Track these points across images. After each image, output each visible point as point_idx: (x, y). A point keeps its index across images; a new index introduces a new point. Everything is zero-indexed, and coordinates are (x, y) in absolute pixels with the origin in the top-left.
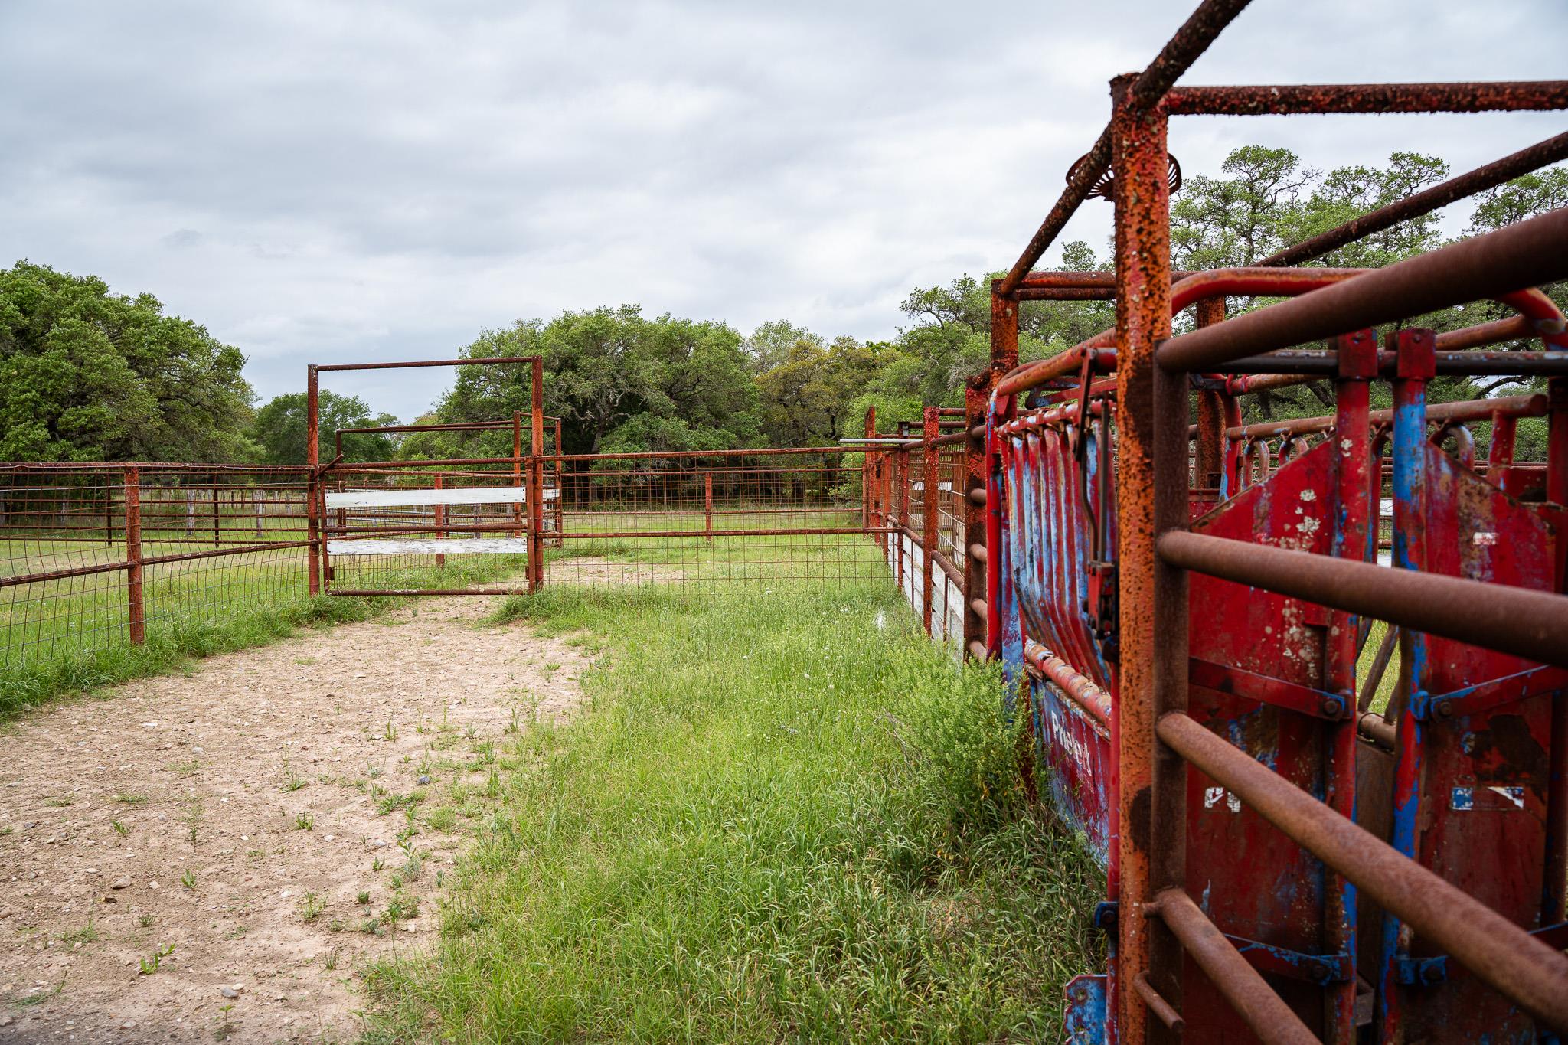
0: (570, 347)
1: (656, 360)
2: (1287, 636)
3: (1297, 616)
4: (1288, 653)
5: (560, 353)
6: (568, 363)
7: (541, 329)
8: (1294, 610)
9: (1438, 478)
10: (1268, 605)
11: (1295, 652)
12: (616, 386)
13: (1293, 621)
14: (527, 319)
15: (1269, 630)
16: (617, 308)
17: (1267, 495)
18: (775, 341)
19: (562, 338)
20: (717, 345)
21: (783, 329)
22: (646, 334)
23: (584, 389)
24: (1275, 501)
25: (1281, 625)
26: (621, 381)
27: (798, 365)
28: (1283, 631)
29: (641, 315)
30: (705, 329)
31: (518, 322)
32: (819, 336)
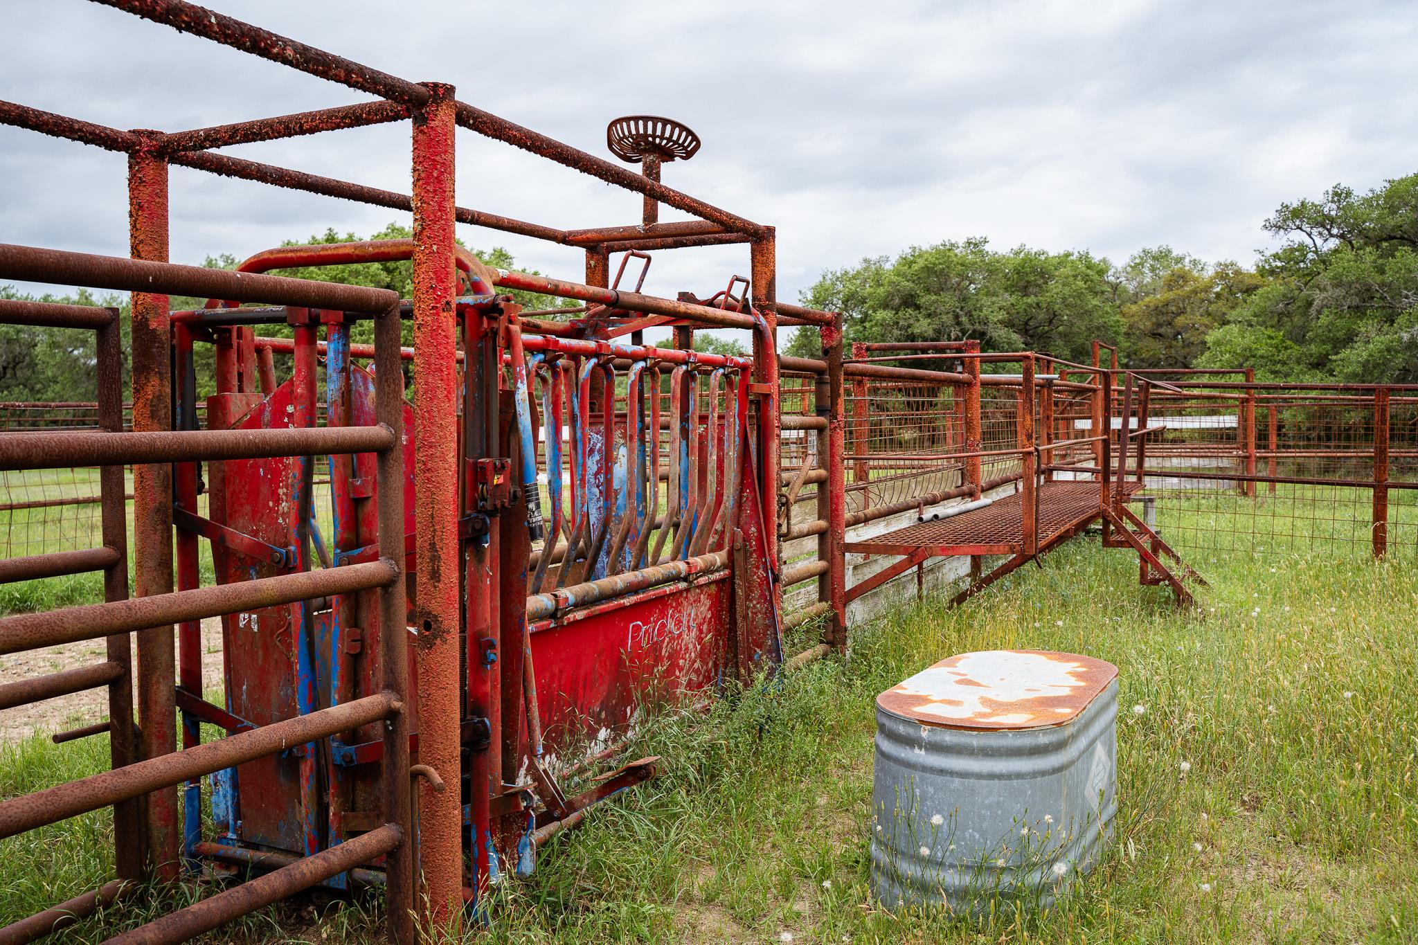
0: (912, 285)
1: (1007, 295)
2: (280, 508)
3: (286, 494)
4: (280, 521)
5: (899, 290)
6: (910, 301)
7: (888, 266)
8: (285, 490)
9: (367, 395)
10: (271, 486)
11: (284, 520)
12: (958, 323)
13: (284, 497)
14: (873, 257)
15: (271, 504)
16: (961, 241)
17: (268, 409)
18: (1153, 269)
19: (904, 275)
20: (1075, 276)
21: (1163, 256)
22: (992, 268)
23: (923, 326)
24: (274, 413)
25: (277, 501)
26: (964, 319)
27: (1171, 295)
28: (279, 505)
29: (987, 248)
30: (1064, 259)
31: (865, 260)
32: (1203, 261)
